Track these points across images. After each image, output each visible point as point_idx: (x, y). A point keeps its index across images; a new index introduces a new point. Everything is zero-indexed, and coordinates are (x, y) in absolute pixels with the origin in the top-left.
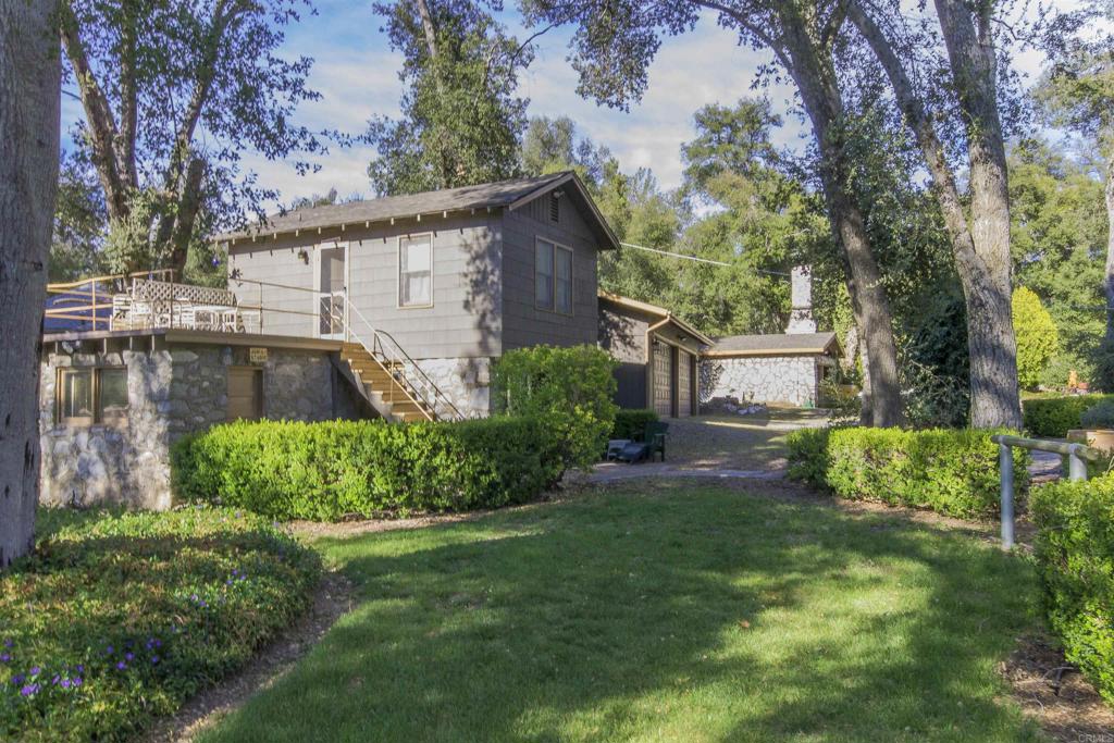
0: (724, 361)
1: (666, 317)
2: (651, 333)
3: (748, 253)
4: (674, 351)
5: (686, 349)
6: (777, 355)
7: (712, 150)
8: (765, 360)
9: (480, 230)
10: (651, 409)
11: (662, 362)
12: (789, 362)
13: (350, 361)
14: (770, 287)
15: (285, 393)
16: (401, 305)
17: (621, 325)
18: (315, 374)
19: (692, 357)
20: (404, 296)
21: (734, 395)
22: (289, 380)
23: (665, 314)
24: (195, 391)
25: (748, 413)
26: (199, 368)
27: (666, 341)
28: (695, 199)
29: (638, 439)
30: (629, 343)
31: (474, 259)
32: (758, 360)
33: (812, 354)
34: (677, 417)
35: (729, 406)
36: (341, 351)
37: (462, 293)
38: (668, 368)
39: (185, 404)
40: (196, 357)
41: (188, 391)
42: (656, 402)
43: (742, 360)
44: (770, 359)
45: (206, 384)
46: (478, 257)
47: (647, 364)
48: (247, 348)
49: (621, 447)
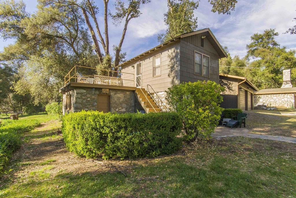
0: (261, 96)
1: (244, 80)
2: (239, 85)
3: (268, 68)
4: (246, 92)
5: (250, 91)
6: (280, 94)
7: (256, 45)
8: (275, 95)
9: (173, 49)
10: (239, 109)
11: (242, 95)
12: (284, 95)
13: (137, 93)
14: (275, 76)
15: (118, 102)
16: (153, 76)
17: (228, 84)
18: (128, 97)
19: (252, 94)
20: (154, 74)
21: (265, 104)
22: (119, 98)
23: (244, 79)
24: (85, 101)
25: (271, 109)
26: (86, 94)
27: (244, 88)
28: (251, 58)
29: (234, 119)
30: (231, 89)
31: (171, 60)
32: (273, 95)
33: (293, 93)
34: (247, 110)
35: (264, 107)
36: (135, 90)
37: (168, 71)
38: (244, 96)
39: (80, 105)
40: (85, 91)
41: (82, 101)
42: (241, 106)
43: (267, 95)
44: (277, 95)
45: (89, 99)
46: (172, 59)
47: (238, 95)
48: (101, 89)
49: (228, 121)
